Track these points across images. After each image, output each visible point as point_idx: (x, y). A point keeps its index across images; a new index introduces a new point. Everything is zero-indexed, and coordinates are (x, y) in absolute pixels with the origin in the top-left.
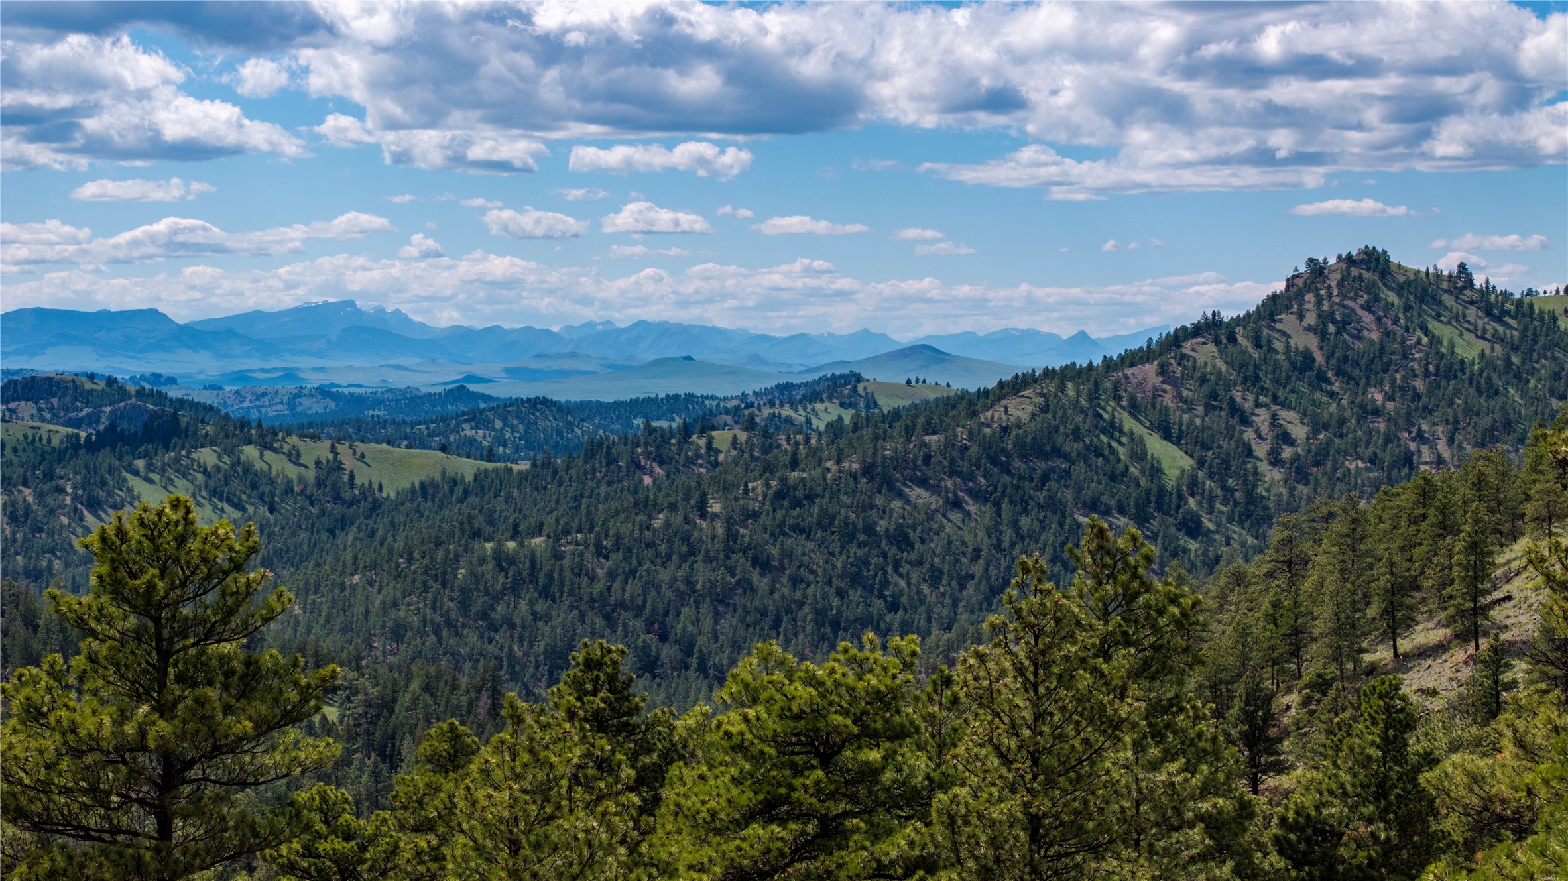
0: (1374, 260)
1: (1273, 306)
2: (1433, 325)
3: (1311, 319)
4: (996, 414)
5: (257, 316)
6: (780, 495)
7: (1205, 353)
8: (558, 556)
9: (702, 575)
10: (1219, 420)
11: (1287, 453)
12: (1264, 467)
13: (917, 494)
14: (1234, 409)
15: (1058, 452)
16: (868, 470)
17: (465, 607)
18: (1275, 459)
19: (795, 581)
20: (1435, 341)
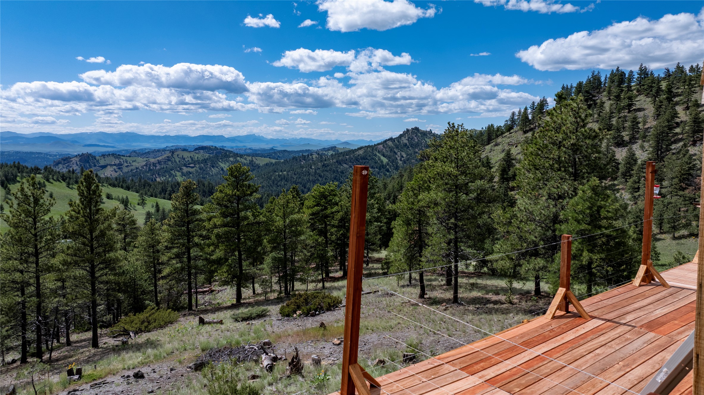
0: (417, 129)
1: (401, 136)
2: (426, 139)
3: (407, 138)
4: (357, 153)
5: (239, 136)
6: (323, 165)
7: (390, 143)
8: (288, 175)
9: (311, 178)
10: (392, 154)
11: (403, 159)
12: (399, 161)
13: (345, 165)
14: (394, 152)
15: (367, 159)
16: (337, 162)
17: (273, 183)
18: (401, 160)
19: (326, 179)
20: (426, 141)
